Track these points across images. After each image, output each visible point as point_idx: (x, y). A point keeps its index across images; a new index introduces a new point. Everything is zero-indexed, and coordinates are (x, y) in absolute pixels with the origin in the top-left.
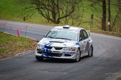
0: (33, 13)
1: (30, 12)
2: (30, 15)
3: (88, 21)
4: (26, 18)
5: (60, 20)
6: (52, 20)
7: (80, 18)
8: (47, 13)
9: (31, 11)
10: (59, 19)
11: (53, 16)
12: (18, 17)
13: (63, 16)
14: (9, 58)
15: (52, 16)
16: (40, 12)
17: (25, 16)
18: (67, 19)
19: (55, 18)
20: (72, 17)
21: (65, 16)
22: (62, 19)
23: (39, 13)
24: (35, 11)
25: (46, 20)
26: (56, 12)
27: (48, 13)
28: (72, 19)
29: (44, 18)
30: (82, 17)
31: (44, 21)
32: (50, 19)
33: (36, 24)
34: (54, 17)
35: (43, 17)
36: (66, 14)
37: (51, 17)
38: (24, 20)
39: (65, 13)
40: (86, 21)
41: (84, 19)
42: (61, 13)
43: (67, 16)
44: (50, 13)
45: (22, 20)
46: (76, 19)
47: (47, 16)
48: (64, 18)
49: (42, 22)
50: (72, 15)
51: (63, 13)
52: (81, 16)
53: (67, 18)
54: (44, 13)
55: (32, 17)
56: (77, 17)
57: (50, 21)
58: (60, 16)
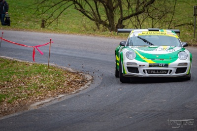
0: (62, 9)
1: (55, 7)
2: (55, 15)
3: (187, 21)
4: (48, 21)
5: (125, 23)
6: (105, 24)
7: (169, 15)
8: (94, 8)
9: (58, 6)
10: (121, 21)
11: (107, 14)
12: (29, 20)
13: (131, 13)
14: (16, 114)
15: (105, 14)
16: (78, 6)
17: (45, 16)
18: (139, 21)
19: (113, 18)
20: (151, 14)
21: (135, 12)
22: (128, 20)
23: (76, 8)
24: (66, 5)
25: (93, 23)
26: (114, 5)
27: (97, 9)
28: (150, 19)
29: (88, 20)
30: (173, 13)
31: (88, 26)
32: (101, 22)
33: (70, 33)
34: (110, 17)
35: (85, 17)
36: (137, 9)
37: (104, 18)
38: (43, 26)
39: (134, 7)
40: (182, 22)
41: (176, 17)
42: (125, 8)
43: (140, 13)
44: (101, 8)
45: (39, 26)
46: (160, 18)
47: (94, 14)
48: (133, 19)
49: (84, 29)
50: (151, 9)
51: (129, 6)
52: (171, 12)
53: (140, 16)
54: (87, 8)
55: (60, 20)
56: (161, 14)
57: (101, 26)
58: (124, 13)
